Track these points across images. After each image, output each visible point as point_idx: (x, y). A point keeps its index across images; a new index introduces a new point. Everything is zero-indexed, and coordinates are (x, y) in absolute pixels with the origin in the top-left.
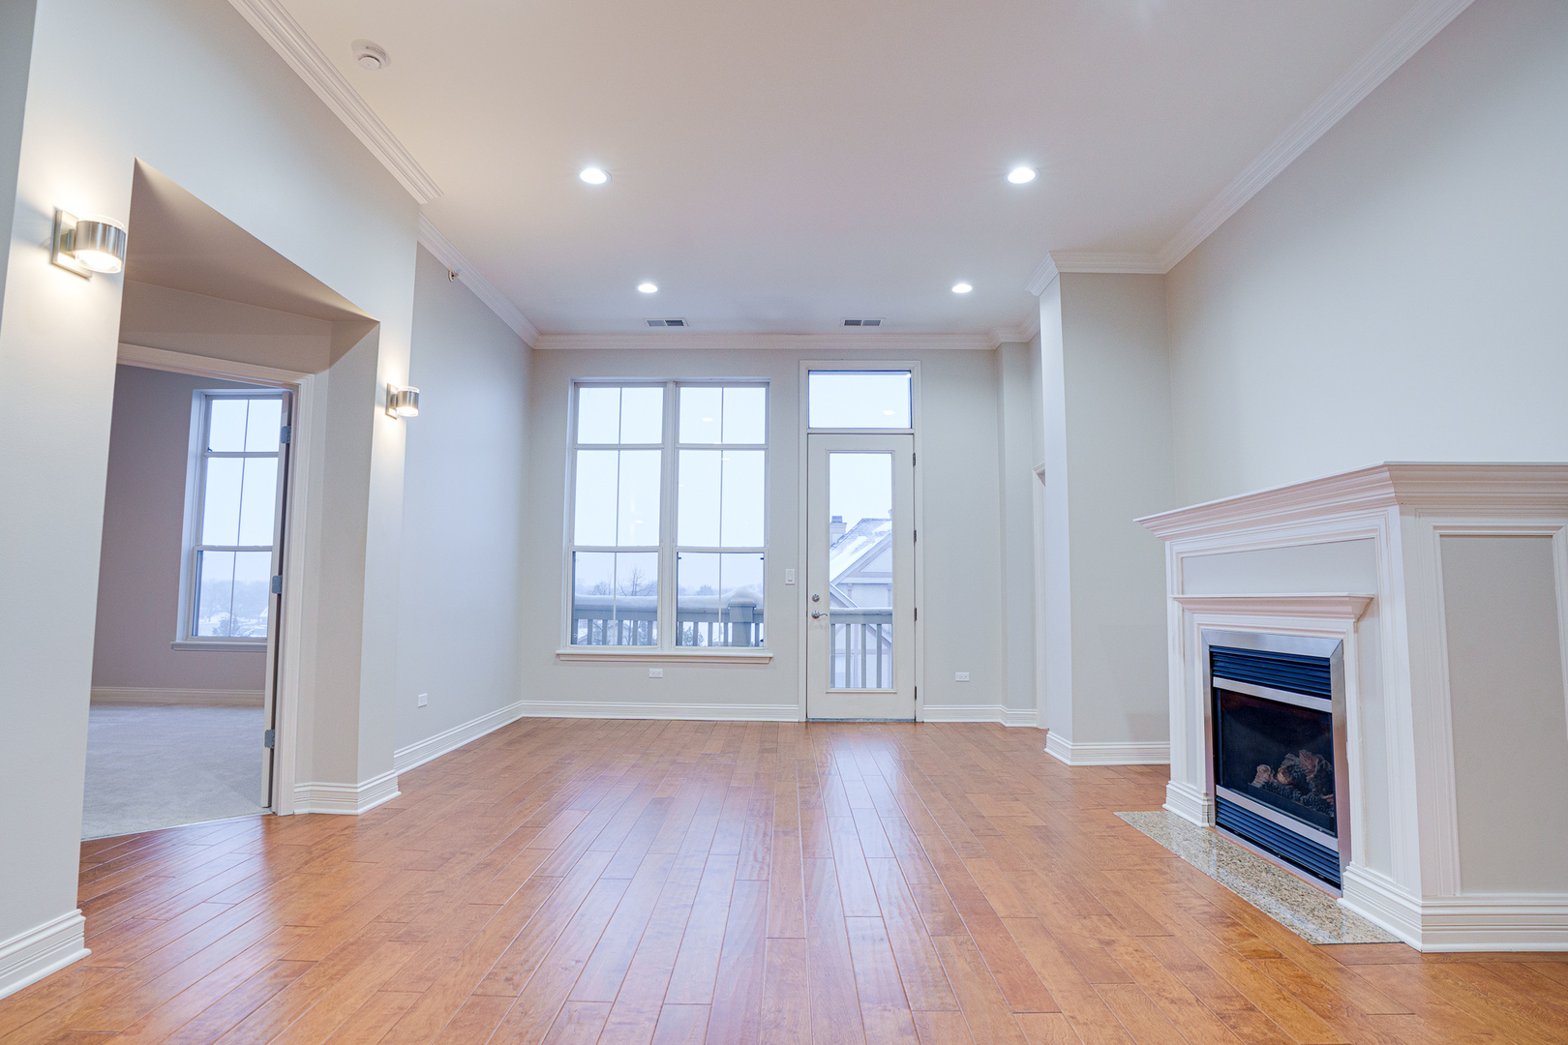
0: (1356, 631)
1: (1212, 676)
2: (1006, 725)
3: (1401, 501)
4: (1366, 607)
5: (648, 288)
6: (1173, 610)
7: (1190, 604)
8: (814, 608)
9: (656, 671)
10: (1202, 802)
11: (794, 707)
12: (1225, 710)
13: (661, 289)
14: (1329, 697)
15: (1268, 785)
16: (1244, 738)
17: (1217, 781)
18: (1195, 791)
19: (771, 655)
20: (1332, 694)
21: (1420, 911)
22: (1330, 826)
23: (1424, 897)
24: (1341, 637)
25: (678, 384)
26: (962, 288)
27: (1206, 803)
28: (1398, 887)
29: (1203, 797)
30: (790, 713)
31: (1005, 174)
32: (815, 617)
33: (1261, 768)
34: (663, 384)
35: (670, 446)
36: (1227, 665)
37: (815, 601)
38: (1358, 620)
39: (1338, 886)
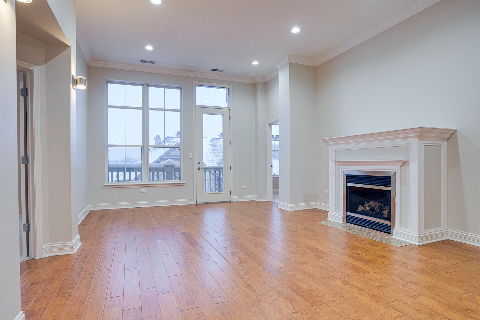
0: (400, 169)
1: (346, 183)
2: (258, 201)
3: (419, 137)
4: (404, 163)
5: (149, 48)
6: (332, 165)
7: (338, 163)
8: (198, 166)
9: (143, 190)
10: (342, 217)
11: (192, 200)
12: (350, 193)
13: (154, 49)
14: (390, 187)
15: (363, 210)
16: (356, 198)
17: (347, 211)
18: (339, 214)
19: (185, 182)
20: (391, 186)
21: (418, 236)
22: (388, 218)
23: (419, 233)
24: (395, 171)
25: (148, 85)
26: (255, 63)
27: (343, 217)
28: (411, 231)
29: (342, 216)
30: (191, 202)
31: (290, 30)
32: (199, 169)
33: (360, 206)
34: (142, 85)
35: (145, 108)
36: (352, 179)
37: (199, 164)
38: (401, 166)
39: (390, 233)
